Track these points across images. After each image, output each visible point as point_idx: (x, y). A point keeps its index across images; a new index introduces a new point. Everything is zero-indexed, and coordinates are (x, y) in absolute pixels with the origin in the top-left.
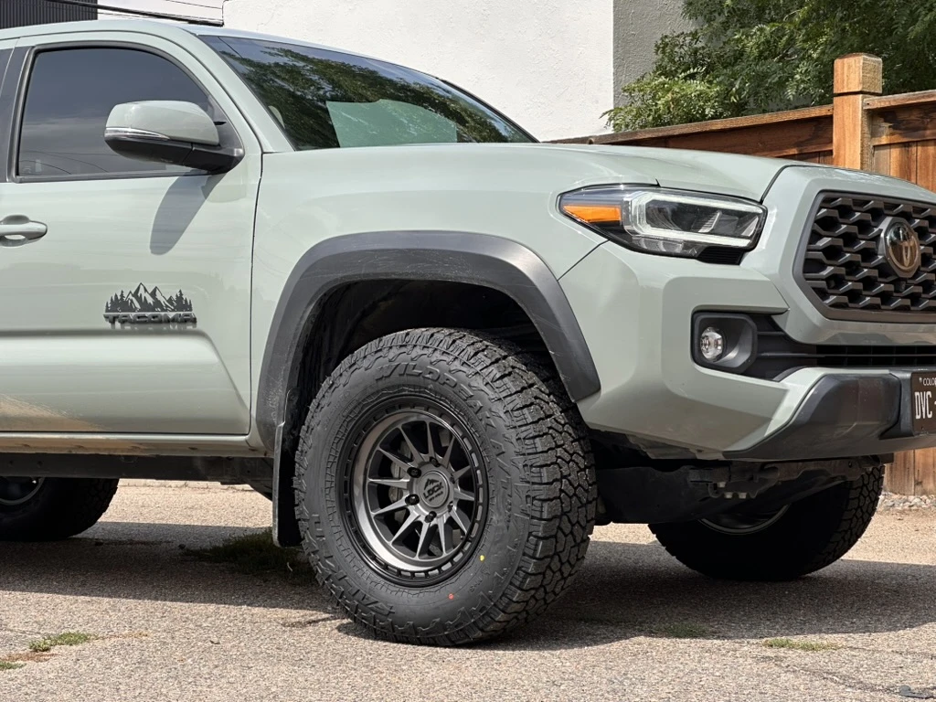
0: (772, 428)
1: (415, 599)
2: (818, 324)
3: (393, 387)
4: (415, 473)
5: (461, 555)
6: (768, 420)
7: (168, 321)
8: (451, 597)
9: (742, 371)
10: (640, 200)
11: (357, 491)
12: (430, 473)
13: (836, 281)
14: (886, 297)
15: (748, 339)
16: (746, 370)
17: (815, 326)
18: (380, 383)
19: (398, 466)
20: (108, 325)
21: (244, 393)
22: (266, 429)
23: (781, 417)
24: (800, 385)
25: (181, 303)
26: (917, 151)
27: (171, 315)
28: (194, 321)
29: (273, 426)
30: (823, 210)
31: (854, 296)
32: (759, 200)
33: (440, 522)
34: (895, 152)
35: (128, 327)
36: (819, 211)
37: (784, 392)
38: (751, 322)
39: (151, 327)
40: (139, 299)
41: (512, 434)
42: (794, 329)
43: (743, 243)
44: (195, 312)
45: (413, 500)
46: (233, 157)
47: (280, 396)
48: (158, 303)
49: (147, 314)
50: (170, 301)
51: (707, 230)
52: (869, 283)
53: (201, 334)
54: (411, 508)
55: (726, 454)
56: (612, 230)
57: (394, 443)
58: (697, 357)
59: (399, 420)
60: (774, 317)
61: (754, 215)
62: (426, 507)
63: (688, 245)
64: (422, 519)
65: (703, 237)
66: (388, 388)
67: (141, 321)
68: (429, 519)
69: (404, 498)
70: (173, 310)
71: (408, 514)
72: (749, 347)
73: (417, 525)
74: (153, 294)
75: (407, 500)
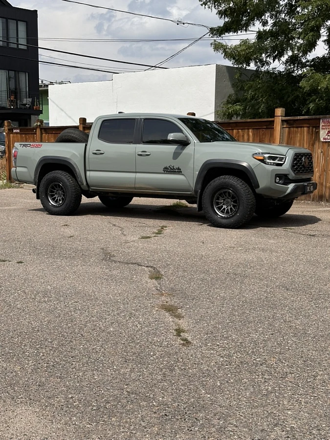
0: (286, 193)
4: (224, 200)
5: (234, 214)
6: (286, 192)
7: (176, 172)
8: (232, 221)
10: (266, 156)
11: (214, 203)
12: (227, 200)
13: (297, 168)
14: (303, 170)
16: (282, 184)
17: (293, 176)
19: (221, 198)
20: (163, 172)
21: (192, 185)
22: (196, 191)
23: (289, 191)
24: (291, 186)
25: (179, 169)
26: (292, 129)
28: (181, 172)
29: (198, 191)
30: (295, 157)
31: (299, 171)
32: (285, 155)
33: (229, 208)
34: (287, 129)
37: (288, 188)
38: (284, 176)
39: (172, 173)
40: (170, 168)
41: (244, 194)
42: (290, 177)
43: (282, 163)
44: (181, 170)
45: (224, 204)
46: (189, 143)
47: (200, 186)
48: (174, 169)
49: (172, 170)
50: (176, 168)
51: (277, 160)
52: (301, 168)
53: (183, 175)
54: (224, 206)
55: (278, 198)
57: (220, 195)
58: (276, 182)
59: (222, 191)
60: (287, 175)
61: (284, 158)
62: (226, 206)
63: (274, 163)
64: (225, 208)
65: (276, 162)
67: (170, 171)
68: (227, 208)
69: (222, 204)
70: (177, 170)
72: (283, 180)
74: (173, 167)
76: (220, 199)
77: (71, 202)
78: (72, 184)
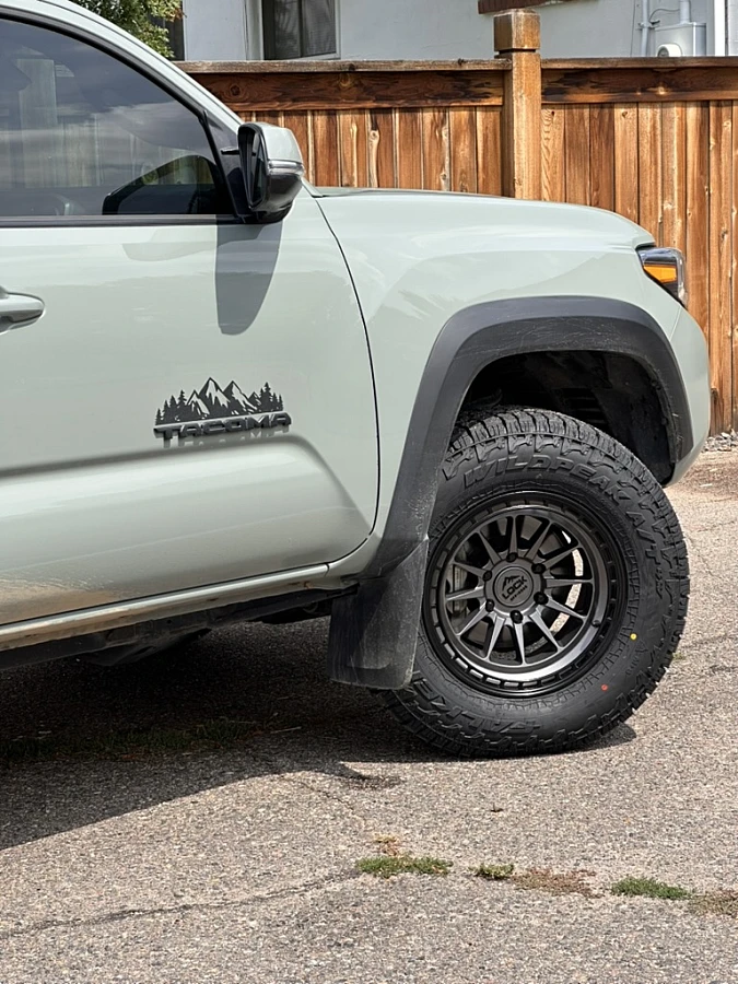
7: (254, 425)
20: (159, 442)
25: (268, 401)
27: (253, 417)
29: (415, 542)
33: (533, 616)
35: (189, 443)
48: (234, 404)
49: (221, 421)
50: (252, 399)
67: (210, 430)
68: (516, 619)
70: (256, 412)
74: (228, 393)
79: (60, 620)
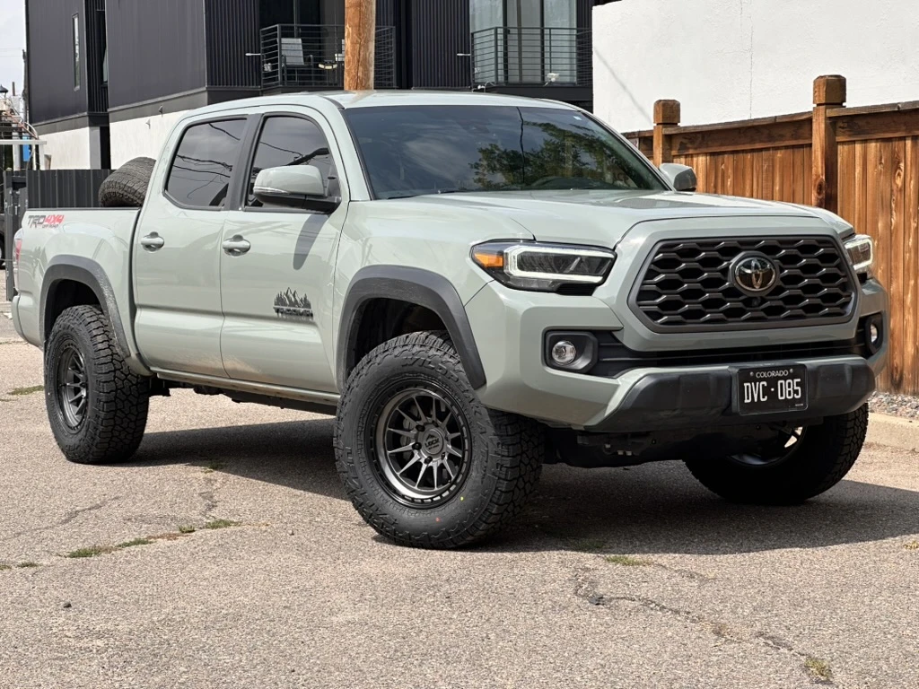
0: (608, 411)
1: (413, 517)
2: (647, 337)
3: (413, 372)
4: (421, 429)
5: (447, 493)
6: (606, 406)
7: (301, 314)
8: (437, 520)
9: (585, 371)
10: (514, 252)
13: (672, 306)
15: (589, 349)
16: (587, 371)
17: (644, 339)
18: (405, 368)
19: (408, 422)
20: (276, 314)
23: (613, 405)
24: (632, 380)
25: (306, 303)
27: (302, 310)
28: (312, 315)
30: (661, 255)
32: (612, 248)
33: (435, 464)
36: (657, 255)
37: (616, 387)
38: (592, 337)
39: (294, 318)
40: (288, 297)
42: (629, 341)
43: (597, 279)
44: (313, 309)
45: (418, 447)
46: (334, 203)
48: (296, 302)
49: (292, 308)
51: (568, 272)
52: (714, 303)
54: (416, 452)
55: (585, 427)
56: (497, 272)
57: (407, 406)
58: (548, 360)
59: (414, 393)
60: (615, 333)
61: (608, 259)
62: (426, 453)
64: (422, 461)
65: (564, 276)
66: (409, 373)
67: (289, 312)
68: (427, 461)
69: (411, 444)
71: (412, 456)
72: (590, 355)
73: (418, 464)
75: (413, 446)
76: (406, 424)
77: (98, 417)
78: (102, 353)
79: (265, 386)
